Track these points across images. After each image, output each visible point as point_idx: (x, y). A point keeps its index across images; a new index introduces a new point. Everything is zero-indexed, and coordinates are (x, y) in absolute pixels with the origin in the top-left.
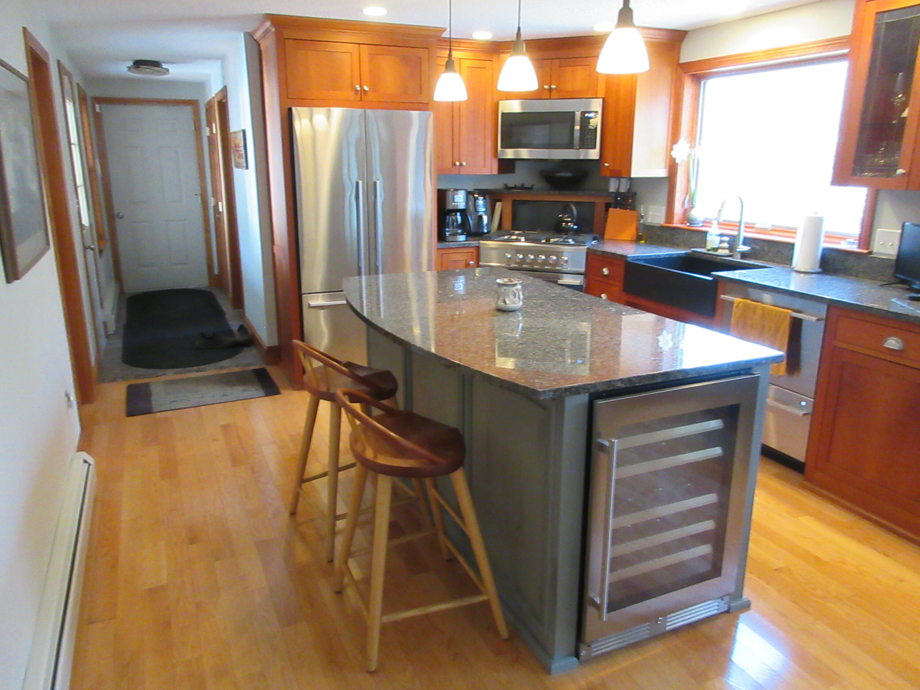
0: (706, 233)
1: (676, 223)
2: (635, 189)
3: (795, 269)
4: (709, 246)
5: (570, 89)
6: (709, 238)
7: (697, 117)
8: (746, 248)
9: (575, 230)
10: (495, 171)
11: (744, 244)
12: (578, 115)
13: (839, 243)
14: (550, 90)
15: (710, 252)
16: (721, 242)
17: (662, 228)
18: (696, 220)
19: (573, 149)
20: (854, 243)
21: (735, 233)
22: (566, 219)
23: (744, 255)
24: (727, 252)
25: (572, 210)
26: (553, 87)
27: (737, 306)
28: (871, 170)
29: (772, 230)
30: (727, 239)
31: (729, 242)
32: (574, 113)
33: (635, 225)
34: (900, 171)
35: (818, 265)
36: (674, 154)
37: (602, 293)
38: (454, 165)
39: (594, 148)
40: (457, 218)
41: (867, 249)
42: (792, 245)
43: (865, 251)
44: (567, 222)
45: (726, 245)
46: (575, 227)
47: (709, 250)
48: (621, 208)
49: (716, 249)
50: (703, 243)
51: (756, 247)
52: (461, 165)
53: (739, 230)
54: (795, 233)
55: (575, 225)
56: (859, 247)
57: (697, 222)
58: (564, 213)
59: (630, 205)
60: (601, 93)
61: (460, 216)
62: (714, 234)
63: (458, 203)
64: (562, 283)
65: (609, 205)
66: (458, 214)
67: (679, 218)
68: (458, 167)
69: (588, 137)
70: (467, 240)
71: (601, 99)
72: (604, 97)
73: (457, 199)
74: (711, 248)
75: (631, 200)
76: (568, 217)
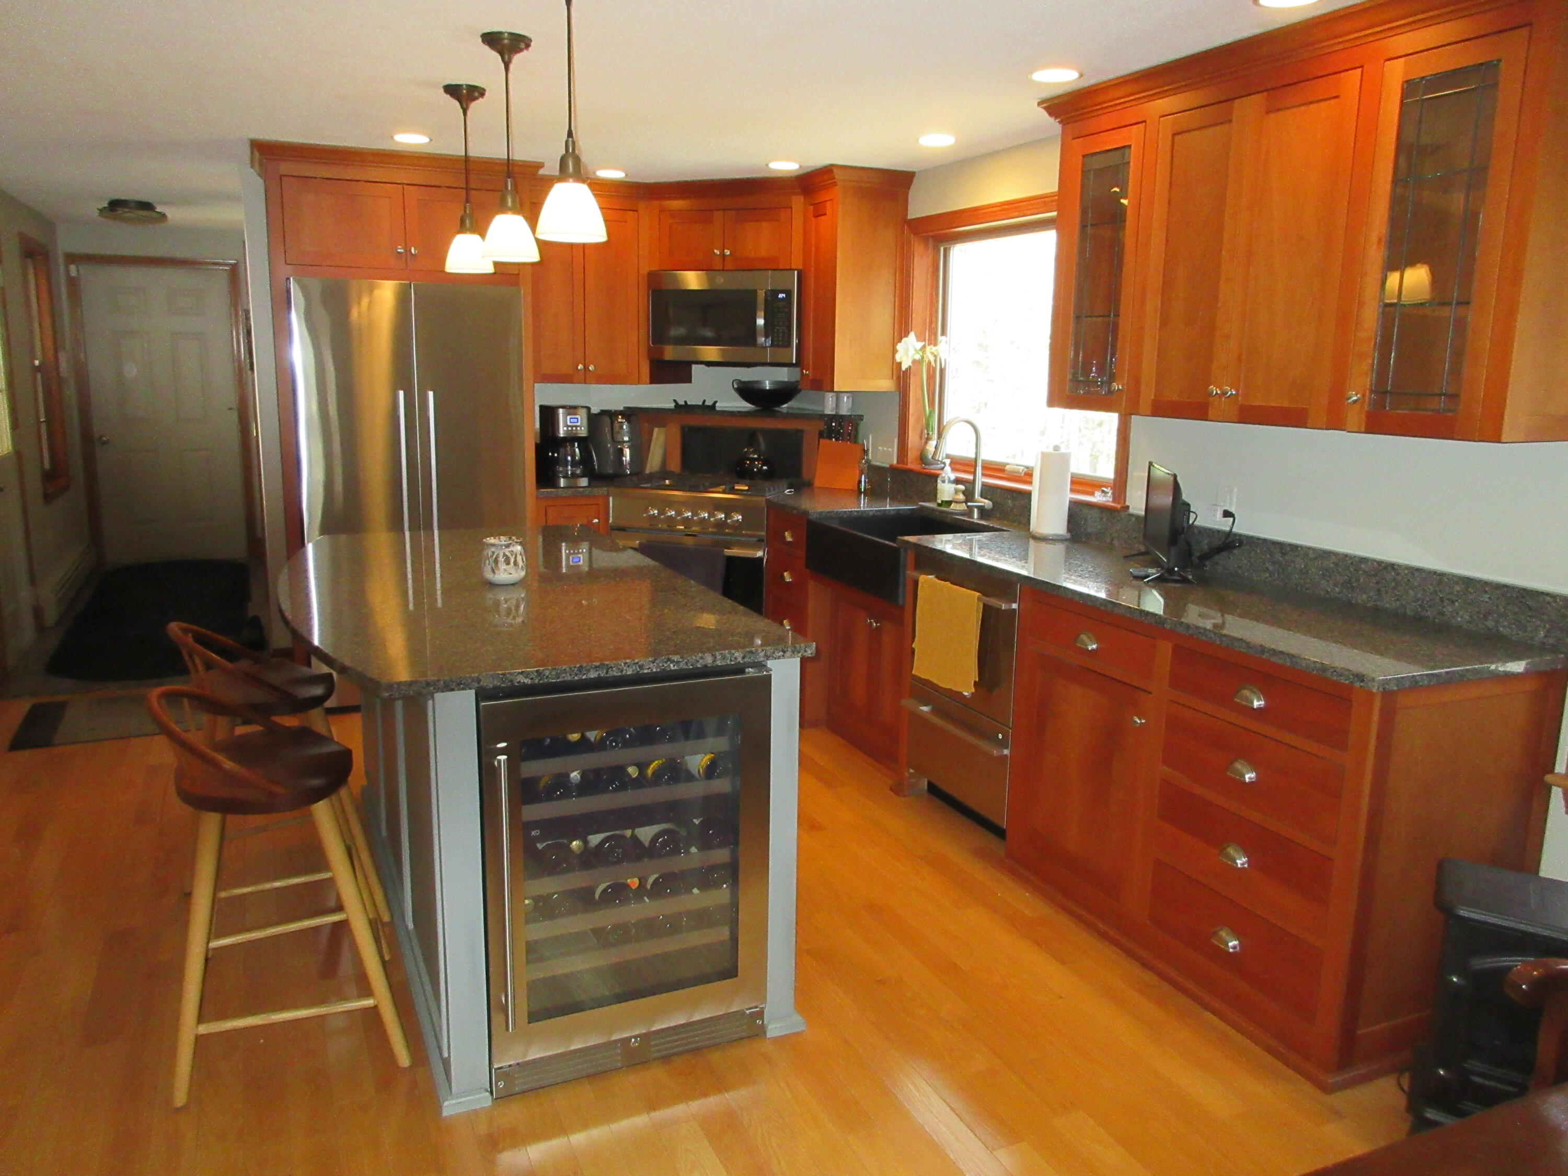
0: (937, 477)
1: (911, 462)
3: (1035, 533)
4: (940, 499)
5: (752, 255)
6: (940, 485)
8: (986, 502)
9: (764, 472)
10: (645, 377)
11: (983, 496)
12: (761, 295)
14: (722, 255)
15: (942, 508)
16: (956, 491)
17: (892, 470)
18: (930, 459)
19: (756, 346)
20: (1109, 493)
21: (970, 477)
22: (751, 456)
23: (983, 513)
24: (963, 507)
25: (759, 441)
26: (728, 252)
30: (962, 487)
31: (964, 492)
32: (755, 291)
33: (856, 466)
34: (1116, 386)
36: (899, 358)
37: (785, 571)
38: (576, 368)
39: (789, 345)
40: (574, 452)
41: (1121, 501)
43: (1119, 506)
44: (753, 460)
45: (961, 497)
46: (765, 468)
47: (939, 505)
48: (837, 439)
49: (949, 503)
50: (933, 494)
52: (587, 369)
53: (974, 474)
54: (1033, 474)
55: (763, 465)
56: (1114, 499)
57: (930, 462)
58: (750, 446)
59: (849, 435)
60: (797, 262)
61: (579, 447)
62: (946, 478)
63: (576, 427)
64: (732, 555)
65: (821, 435)
66: (576, 444)
67: (912, 455)
68: (583, 371)
69: (778, 330)
70: (590, 485)
71: (796, 272)
72: (801, 267)
73: (576, 420)
74: (942, 501)
75: (852, 426)
76: (754, 453)
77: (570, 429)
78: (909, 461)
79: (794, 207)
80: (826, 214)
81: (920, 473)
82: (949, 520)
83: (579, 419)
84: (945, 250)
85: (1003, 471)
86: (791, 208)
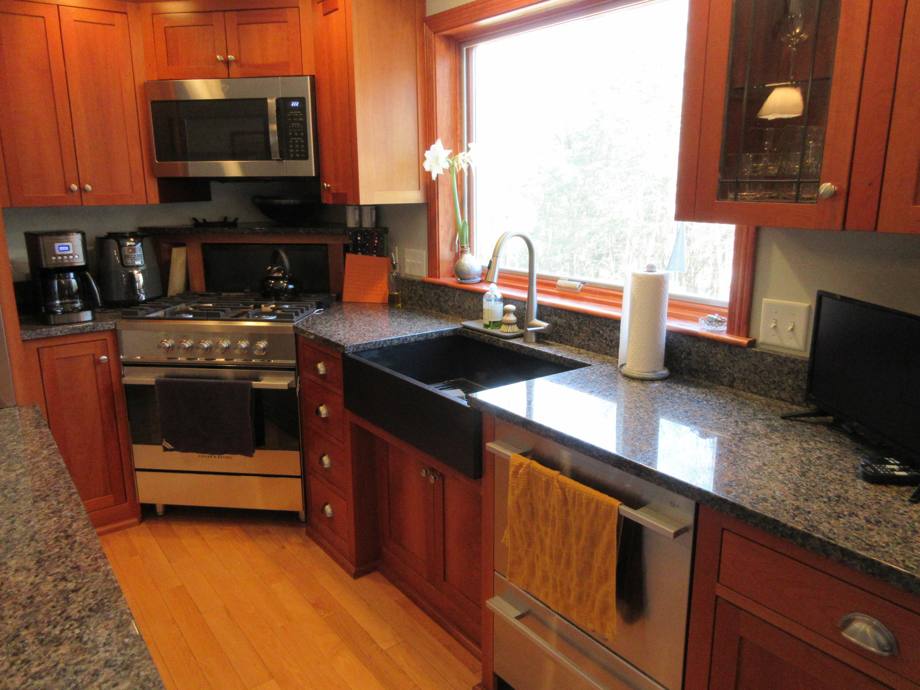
0: (481, 294)
1: (444, 276)
2: (384, 223)
3: (625, 370)
4: (487, 318)
5: (259, 61)
6: (486, 305)
7: (461, 107)
8: (543, 325)
9: (290, 291)
10: (154, 197)
11: (540, 317)
12: (272, 102)
13: (695, 320)
14: (227, 63)
15: (489, 330)
16: (505, 312)
17: (423, 284)
18: (469, 274)
19: (271, 160)
20: (721, 322)
21: (524, 295)
22: (276, 275)
23: (541, 337)
24: (515, 329)
25: (281, 259)
26: (231, 57)
27: (516, 473)
28: (754, 186)
29: (583, 290)
30: (511, 307)
31: (515, 313)
32: (265, 100)
33: (385, 280)
34: (826, 187)
35: (661, 363)
36: (427, 166)
37: (321, 405)
38: (69, 190)
39: (306, 157)
40: (70, 283)
41: (748, 336)
42: (615, 323)
43: (745, 341)
44: (277, 279)
45: (512, 318)
46: (291, 287)
47: (486, 326)
48: (363, 253)
49: (497, 324)
50: (478, 313)
51: (559, 321)
52: (82, 189)
53: (529, 291)
54: (621, 297)
55: (289, 283)
56: (730, 331)
57: (469, 277)
58: (274, 264)
59: (376, 248)
60: (309, 68)
61: (75, 278)
62: (493, 297)
63: (68, 255)
64: (260, 387)
65: (346, 249)
66: (72, 275)
67: (444, 266)
68: (78, 192)
69: (294, 141)
70: (94, 319)
71: (308, 77)
72: (313, 74)
73: (67, 248)
74: (490, 322)
75: (378, 240)
76: (278, 271)
77: (60, 258)
78: (441, 274)
79: (301, 6)
80: (337, 9)
81: (458, 289)
82: (501, 344)
83: (71, 247)
84: (467, 50)
85: (554, 286)
86: (299, 7)
